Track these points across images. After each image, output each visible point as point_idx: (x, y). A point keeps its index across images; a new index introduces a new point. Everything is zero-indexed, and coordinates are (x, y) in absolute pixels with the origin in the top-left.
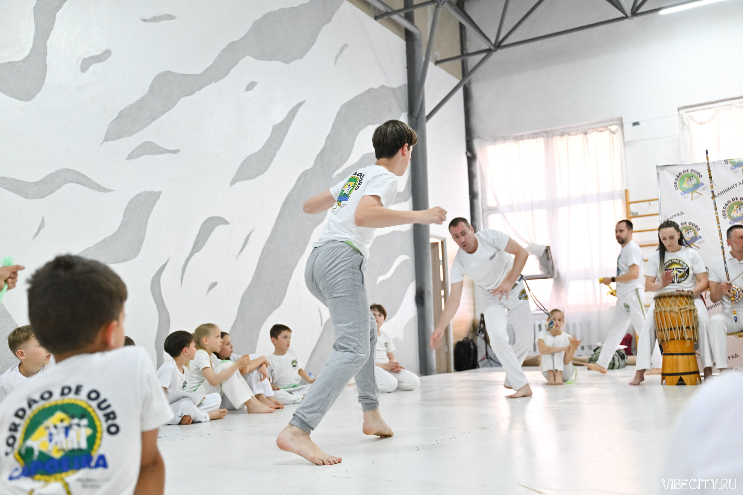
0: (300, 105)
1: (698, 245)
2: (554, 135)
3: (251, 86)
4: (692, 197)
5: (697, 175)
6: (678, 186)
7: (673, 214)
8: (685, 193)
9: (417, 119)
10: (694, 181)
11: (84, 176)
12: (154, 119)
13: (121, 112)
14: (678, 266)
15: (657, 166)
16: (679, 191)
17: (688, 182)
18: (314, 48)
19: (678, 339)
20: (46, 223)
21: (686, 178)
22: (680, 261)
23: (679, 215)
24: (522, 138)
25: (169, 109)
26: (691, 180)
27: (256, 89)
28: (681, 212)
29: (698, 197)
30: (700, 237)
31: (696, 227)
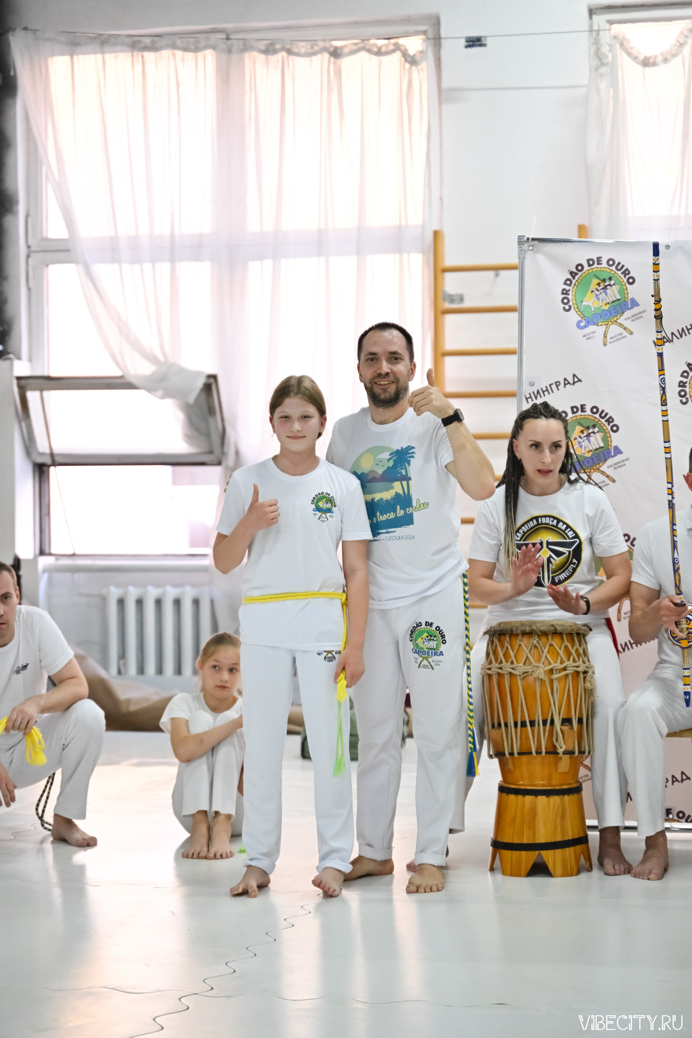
1: (609, 472)
2: (245, 47)
4: (605, 337)
5: (622, 276)
6: (571, 303)
7: (553, 382)
8: (588, 323)
10: (613, 293)
14: (553, 538)
15: (520, 238)
16: (573, 316)
17: (597, 293)
19: (539, 751)
22: (559, 521)
23: (569, 383)
26: (605, 288)
28: (574, 376)
29: (620, 337)
30: (618, 451)
31: (610, 420)
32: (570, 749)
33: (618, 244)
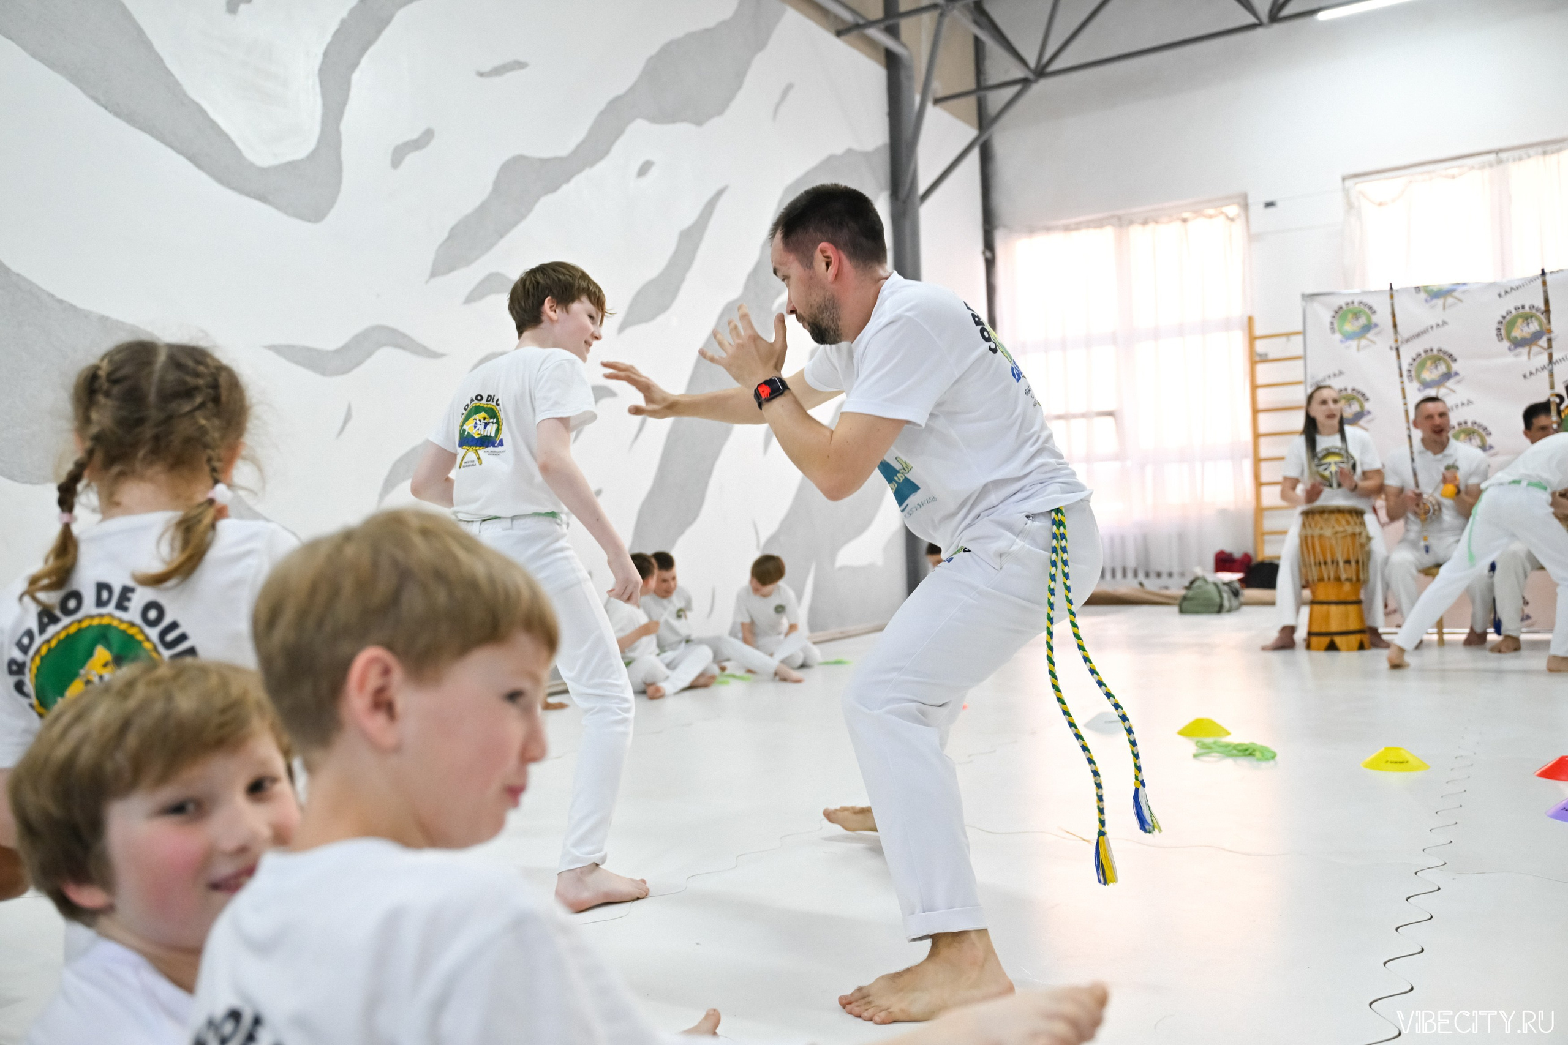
0: (720, 193)
2: (1131, 222)
3: (644, 169)
4: (1358, 346)
5: (1368, 310)
6: (1336, 329)
7: (1327, 371)
8: (1347, 339)
9: (905, 202)
10: (1363, 321)
11: (404, 336)
12: (501, 236)
13: (453, 229)
15: (1302, 296)
16: (1338, 336)
17: (1352, 322)
18: (741, 95)
19: (1329, 579)
20: (354, 412)
21: (1350, 316)
23: (1339, 374)
24: (1077, 227)
25: (523, 217)
26: (1357, 318)
27: (654, 172)
28: (1341, 371)
29: (1367, 346)
30: (1369, 413)
31: (1363, 395)
32: (1350, 576)
33: (1365, 293)
